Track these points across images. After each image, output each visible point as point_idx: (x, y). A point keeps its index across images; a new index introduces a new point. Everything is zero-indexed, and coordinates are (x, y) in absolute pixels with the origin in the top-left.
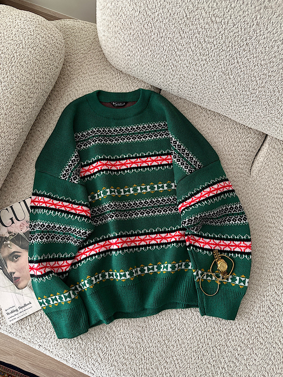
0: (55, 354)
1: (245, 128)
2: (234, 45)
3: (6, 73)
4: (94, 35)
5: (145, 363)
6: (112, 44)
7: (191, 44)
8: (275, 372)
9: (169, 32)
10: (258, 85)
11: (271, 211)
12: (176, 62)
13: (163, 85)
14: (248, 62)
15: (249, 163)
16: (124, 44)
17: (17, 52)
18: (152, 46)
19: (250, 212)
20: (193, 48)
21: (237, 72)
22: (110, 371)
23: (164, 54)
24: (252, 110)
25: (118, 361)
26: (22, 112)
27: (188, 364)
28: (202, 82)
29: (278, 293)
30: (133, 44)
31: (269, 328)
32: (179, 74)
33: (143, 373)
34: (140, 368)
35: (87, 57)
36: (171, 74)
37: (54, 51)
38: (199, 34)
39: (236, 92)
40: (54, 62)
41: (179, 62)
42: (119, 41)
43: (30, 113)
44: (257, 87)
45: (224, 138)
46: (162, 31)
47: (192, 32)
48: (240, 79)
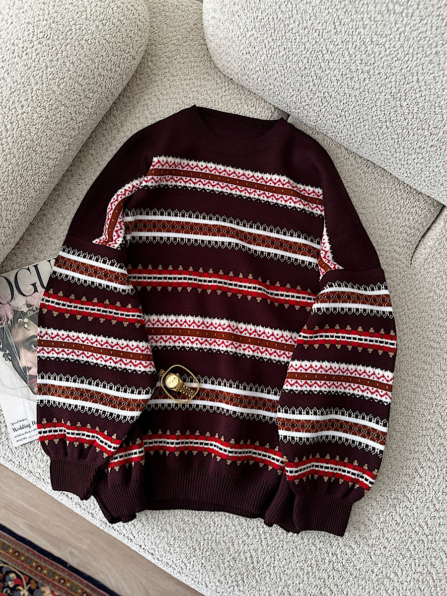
0: (76, 501)
1: (412, 191)
2: (416, 53)
3: (55, 54)
4: (195, 18)
5: (214, 532)
6: (224, 32)
7: (350, 43)
8: (413, 569)
9: (318, 20)
10: (444, 121)
11: (436, 323)
12: (322, 70)
13: (295, 108)
14: (434, 82)
15: (411, 247)
16: (244, 33)
17: (77, 24)
18: (288, 41)
19: (403, 321)
20: (352, 51)
21: (413, 97)
22: (158, 538)
23: (303, 56)
24: (427, 162)
25: (173, 523)
26: (72, 119)
27: (281, 542)
28: (357, 108)
29: (432, 450)
30: (258, 35)
31: (411, 501)
32: (323, 92)
33: (210, 547)
34: (206, 539)
35: (181, 50)
36: (310, 90)
37: (133, 32)
38: (364, 28)
39: (408, 129)
40: (131, 49)
41: (325, 71)
42: (237, 27)
43: (84, 123)
44: (442, 125)
45: (377, 203)
46: (308, 18)
47: (355, 25)
48: (417, 109)
